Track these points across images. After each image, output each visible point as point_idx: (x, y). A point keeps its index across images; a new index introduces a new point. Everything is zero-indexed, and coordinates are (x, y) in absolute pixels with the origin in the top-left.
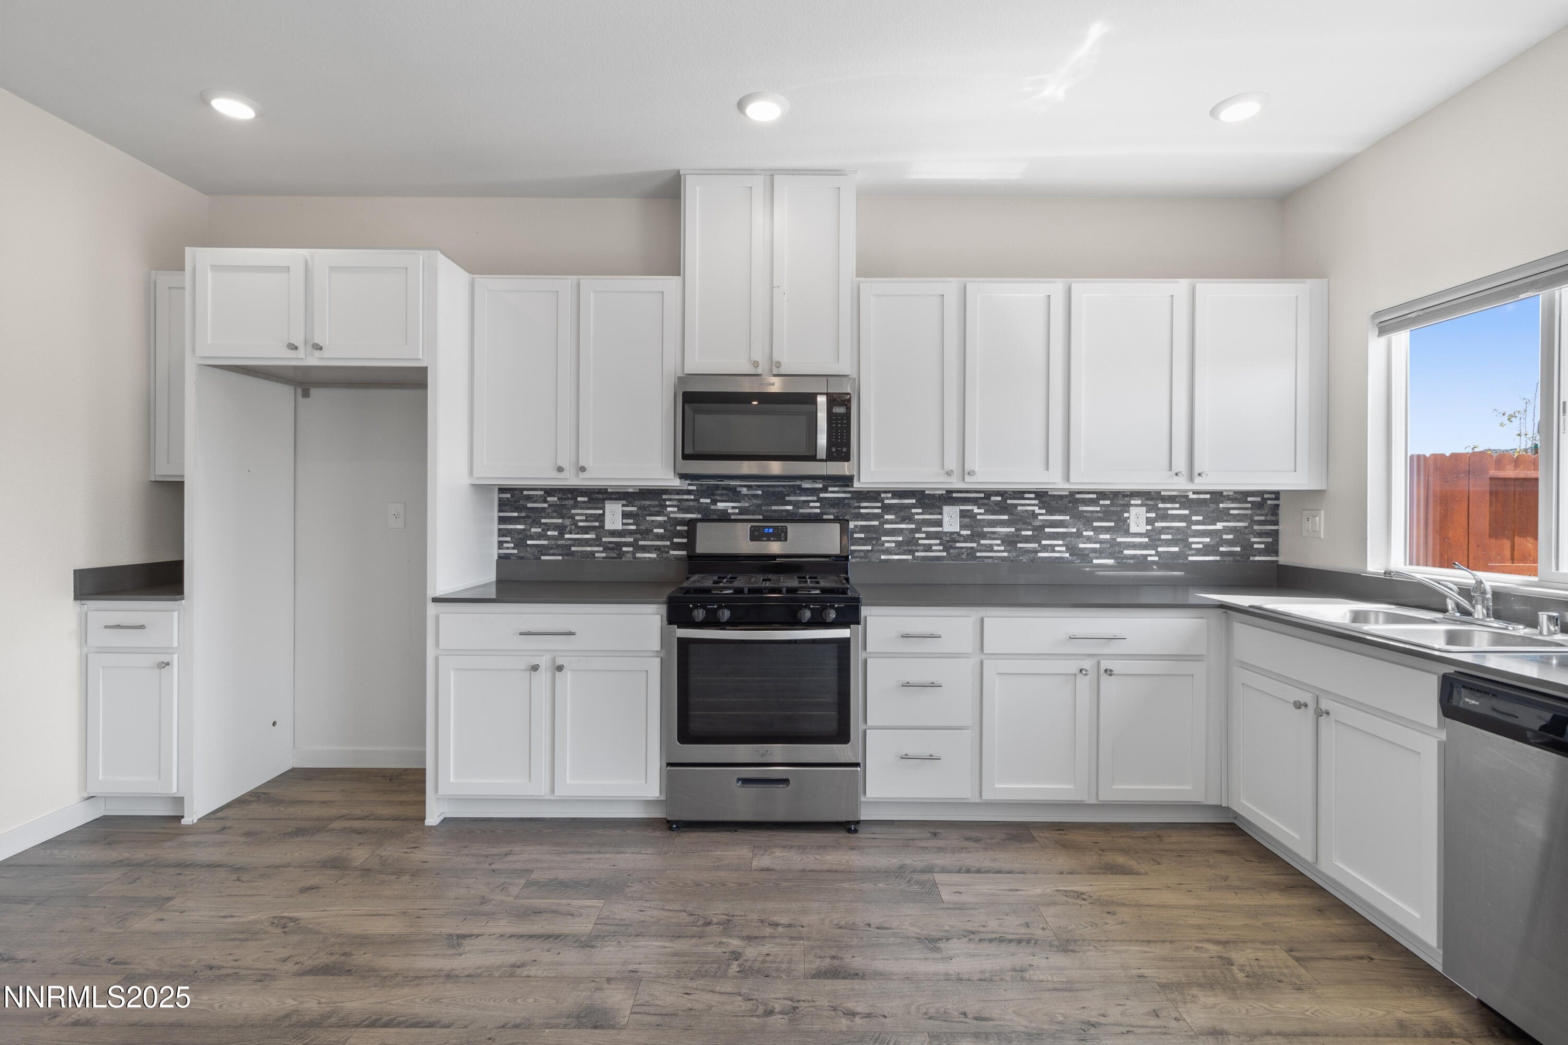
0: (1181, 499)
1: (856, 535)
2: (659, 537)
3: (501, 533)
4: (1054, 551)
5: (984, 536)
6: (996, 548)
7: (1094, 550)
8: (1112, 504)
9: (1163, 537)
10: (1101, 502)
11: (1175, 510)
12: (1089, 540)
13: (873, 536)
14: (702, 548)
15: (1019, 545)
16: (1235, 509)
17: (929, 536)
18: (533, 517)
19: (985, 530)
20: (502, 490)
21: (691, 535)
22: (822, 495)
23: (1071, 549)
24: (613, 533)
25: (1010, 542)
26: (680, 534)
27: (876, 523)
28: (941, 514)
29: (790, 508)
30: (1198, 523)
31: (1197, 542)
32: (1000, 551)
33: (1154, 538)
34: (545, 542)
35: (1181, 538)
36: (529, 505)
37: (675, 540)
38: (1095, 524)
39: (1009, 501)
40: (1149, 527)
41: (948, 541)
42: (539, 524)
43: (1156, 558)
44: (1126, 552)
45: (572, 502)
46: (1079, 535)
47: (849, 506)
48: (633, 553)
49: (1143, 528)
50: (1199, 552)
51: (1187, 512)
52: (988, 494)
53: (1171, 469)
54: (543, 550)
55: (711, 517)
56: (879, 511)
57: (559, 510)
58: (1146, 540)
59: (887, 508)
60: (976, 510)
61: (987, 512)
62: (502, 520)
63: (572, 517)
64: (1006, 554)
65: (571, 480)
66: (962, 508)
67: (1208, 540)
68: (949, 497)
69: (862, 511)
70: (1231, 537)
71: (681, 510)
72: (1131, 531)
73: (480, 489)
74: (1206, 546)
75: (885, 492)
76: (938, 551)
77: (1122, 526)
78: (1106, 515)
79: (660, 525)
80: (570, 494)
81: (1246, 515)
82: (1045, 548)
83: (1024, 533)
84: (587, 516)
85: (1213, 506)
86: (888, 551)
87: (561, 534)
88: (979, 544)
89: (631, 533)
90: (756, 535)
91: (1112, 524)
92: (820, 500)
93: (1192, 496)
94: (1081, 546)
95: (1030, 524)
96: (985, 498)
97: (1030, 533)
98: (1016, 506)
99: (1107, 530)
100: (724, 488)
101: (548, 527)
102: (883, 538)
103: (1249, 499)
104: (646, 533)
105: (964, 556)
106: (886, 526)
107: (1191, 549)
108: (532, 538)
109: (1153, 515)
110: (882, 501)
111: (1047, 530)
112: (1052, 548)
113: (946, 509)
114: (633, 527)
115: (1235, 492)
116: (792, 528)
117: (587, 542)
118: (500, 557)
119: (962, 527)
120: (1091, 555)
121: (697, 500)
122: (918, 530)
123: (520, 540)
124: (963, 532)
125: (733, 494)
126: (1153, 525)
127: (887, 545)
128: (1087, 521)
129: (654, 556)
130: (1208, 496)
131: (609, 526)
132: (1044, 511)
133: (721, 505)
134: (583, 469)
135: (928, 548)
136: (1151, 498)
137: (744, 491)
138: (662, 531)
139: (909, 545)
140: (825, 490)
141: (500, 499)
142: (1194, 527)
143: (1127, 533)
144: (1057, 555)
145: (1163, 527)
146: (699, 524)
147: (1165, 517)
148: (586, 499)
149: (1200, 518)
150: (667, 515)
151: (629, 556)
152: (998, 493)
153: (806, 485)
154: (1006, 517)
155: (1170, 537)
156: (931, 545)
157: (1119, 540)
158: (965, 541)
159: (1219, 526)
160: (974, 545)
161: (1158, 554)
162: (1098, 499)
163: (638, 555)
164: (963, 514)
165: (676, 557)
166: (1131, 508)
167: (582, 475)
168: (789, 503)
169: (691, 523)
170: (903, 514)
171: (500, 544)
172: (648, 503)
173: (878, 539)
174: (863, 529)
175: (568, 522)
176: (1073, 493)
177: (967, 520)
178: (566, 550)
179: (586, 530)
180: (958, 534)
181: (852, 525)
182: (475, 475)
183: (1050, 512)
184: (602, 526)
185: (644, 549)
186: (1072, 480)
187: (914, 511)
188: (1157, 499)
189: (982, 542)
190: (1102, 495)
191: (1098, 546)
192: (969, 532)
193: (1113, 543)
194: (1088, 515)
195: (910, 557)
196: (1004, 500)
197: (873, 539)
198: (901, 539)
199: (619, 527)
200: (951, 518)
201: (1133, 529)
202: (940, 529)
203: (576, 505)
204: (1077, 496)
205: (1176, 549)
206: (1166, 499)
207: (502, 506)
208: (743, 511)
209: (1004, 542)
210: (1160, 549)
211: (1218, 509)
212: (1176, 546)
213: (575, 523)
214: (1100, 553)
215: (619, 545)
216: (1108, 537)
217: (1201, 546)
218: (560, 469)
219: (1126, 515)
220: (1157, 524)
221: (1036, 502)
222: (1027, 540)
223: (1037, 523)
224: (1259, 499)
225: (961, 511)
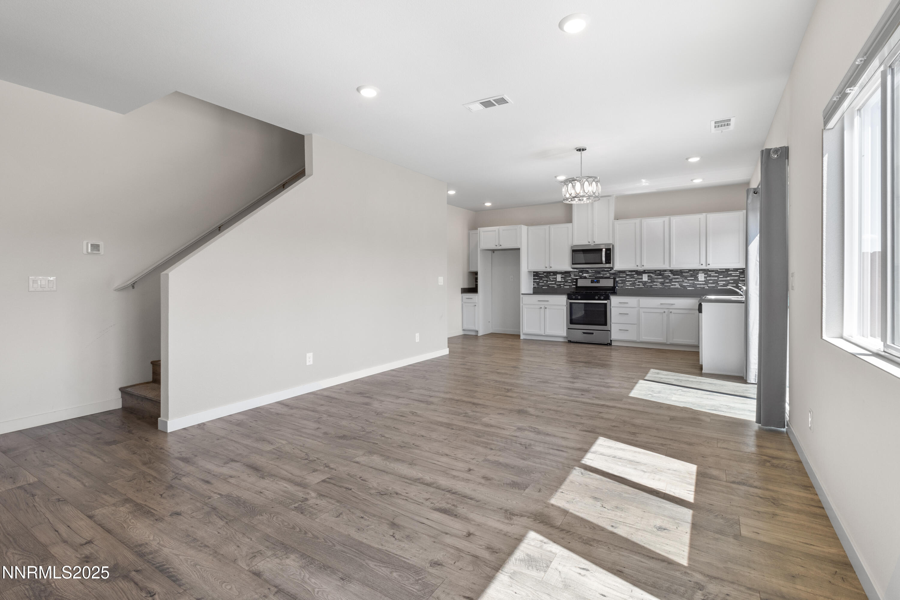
0: (716, 271)
1: (619, 282)
2: (570, 283)
3: (534, 282)
4: (675, 286)
5: (654, 282)
6: (658, 285)
7: (688, 285)
8: (693, 273)
9: (710, 282)
10: (690, 272)
11: (713, 274)
12: (686, 283)
13: (624, 282)
14: (579, 284)
15: (665, 284)
16: (734, 273)
17: (639, 282)
18: (541, 278)
19: (655, 280)
20: (534, 272)
21: (576, 282)
22: (610, 272)
23: (681, 285)
24: (559, 282)
25: (662, 283)
26: (574, 282)
27: (624, 279)
28: (642, 276)
29: (602, 275)
30: (721, 278)
31: (721, 283)
32: (659, 286)
33: (706, 282)
34: (543, 284)
35: (716, 282)
36: (540, 275)
37: (574, 283)
38: (688, 278)
39: (662, 273)
40: (705, 279)
41: (645, 283)
42: (542, 280)
43: (708, 288)
44: (698, 286)
45: (549, 275)
46: (683, 281)
47: (617, 275)
48: (564, 286)
49: (703, 279)
50: (721, 286)
51: (717, 275)
52: (656, 271)
53: (700, 263)
54: (543, 286)
55: (581, 278)
56: (625, 276)
57: (547, 277)
58: (704, 283)
59: (627, 275)
60: (652, 275)
61: (655, 276)
62: (534, 279)
63: (549, 278)
64: (661, 287)
65: (549, 270)
66: (649, 274)
67: (725, 282)
68: (644, 272)
69: (621, 276)
70: (732, 282)
71: (575, 276)
72: (699, 280)
73: (530, 272)
74: (724, 284)
75: (627, 271)
76: (641, 286)
77: (696, 279)
78: (691, 276)
79: (570, 280)
80: (549, 273)
81: (737, 275)
82: (673, 285)
83: (666, 281)
84: (553, 278)
85: (726, 273)
86: (627, 286)
87: (547, 282)
88: (653, 284)
89: (563, 282)
90: (592, 282)
91: (693, 278)
92: (609, 273)
93: (719, 270)
94: (684, 284)
95: (668, 278)
96: (654, 272)
97: (668, 281)
98: (664, 274)
99: (692, 280)
100: (585, 271)
101: (544, 280)
102: (626, 283)
103: (738, 271)
104: (566, 282)
105: (649, 287)
106: (627, 279)
107: (719, 285)
108: (540, 283)
109: (706, 276)
110: (626, 273)
111: (673, 280)
112: (675, 285)
113: (644, 275)
114: (563, 280)
115: (734, 269)
116: (601, 280)
117: (553, 284)
118: (534, 288)
119: (648, 280)
120: (687, 287)
121: (578, 274)
122: (636, 280)
123: (538, 283)
124: (649, 281)
125: (587, 272)
126: (706, 278)
127: (627, 284)
128: (686, 278)
129: (568, 287)
130: (724, 270)
131: (558, 280)
132: (672, 275)
133: (584, 275)
134: (551, 267)
135: (639, 285)
136: (705, 271)
137: (590, 271)
138: (570, 281)
139: (634, 284)
140: (611, 270)
141: (534, 274)
142: (720, 279)
143: (698, 281)
144: (676, 287)
145: (710, 279)
146: (578, 279)
147: (710, 276)
148: (552, 274)
149: (722, 276)
150: (571, 277)
151: (563, 287)
152: (658, 270)
153: (606, 270)
154: (661, 277)
155: (712, 282)
156: (639, 284)
157: (695, 283)
158: (649, 283)
159: (728, 278)
160: (652, 284)
161: (708, 286)
162: (689, 272)
163: (565, 287)
164: (648, 276)
165: (574, 287)
166: (699, 274)
167: (551, 268)
168: (601, 274)
169: (577, 279)
170: (632, 276)
171: (534, 284)
172: (567, 274)
173: (625, 283)
174: (621, 280)
175: (548, 279)
176: (681, 270)
177: (649, 278)
178: (548, 286)
179: (552, 281)
180: (647, 281)
181: (617, 279)
182: (529, 269)
183: (674, 275)
184: (556, 280)
185: (566, 285)
186: (671, 267)
187: (635, 275)
188: (707, 271)
189: (654, 283)
190: (690, 270)
191: (689, 284)
192: (650, 281)
193: (694, 283)
194: (686, 276)
195: (634, 287)
196: (661, 272)
197: (623, 283)
198: (631, 283)
199: (560, 280)
200: (645, 278)
201: (700, 280)
202: (642, 280)
203: (550, 275)
204: (682, 271)
205: (714, 285)
206: (710, 271)
207: (534, 276)
208: (590, 276)
209: (660, 283)
210: (709, 285)
211: (728, 274)
212: (714, 284)
213: (550, 279)
214: (690, 286)
215: (560, 285)
216: (692, 282)
217: (722, 284)
218: (546, 267)
219: (698, 276)
220: (708, 278)
221: (670, 273)
222: (667, 283)
223: (670, 278)
224: (742, 271)
225: (648, 275)
